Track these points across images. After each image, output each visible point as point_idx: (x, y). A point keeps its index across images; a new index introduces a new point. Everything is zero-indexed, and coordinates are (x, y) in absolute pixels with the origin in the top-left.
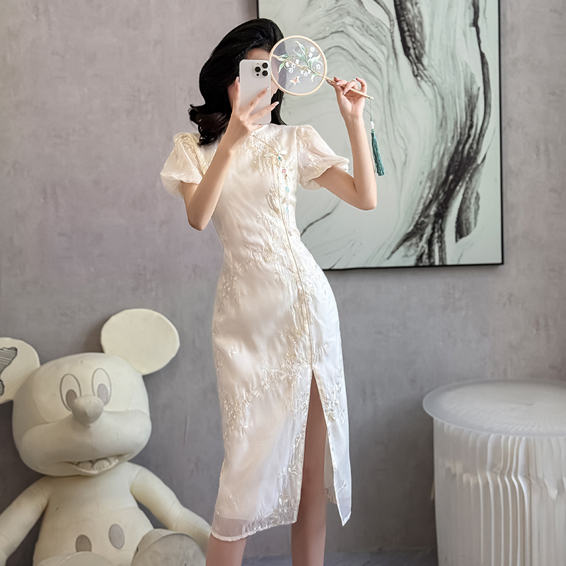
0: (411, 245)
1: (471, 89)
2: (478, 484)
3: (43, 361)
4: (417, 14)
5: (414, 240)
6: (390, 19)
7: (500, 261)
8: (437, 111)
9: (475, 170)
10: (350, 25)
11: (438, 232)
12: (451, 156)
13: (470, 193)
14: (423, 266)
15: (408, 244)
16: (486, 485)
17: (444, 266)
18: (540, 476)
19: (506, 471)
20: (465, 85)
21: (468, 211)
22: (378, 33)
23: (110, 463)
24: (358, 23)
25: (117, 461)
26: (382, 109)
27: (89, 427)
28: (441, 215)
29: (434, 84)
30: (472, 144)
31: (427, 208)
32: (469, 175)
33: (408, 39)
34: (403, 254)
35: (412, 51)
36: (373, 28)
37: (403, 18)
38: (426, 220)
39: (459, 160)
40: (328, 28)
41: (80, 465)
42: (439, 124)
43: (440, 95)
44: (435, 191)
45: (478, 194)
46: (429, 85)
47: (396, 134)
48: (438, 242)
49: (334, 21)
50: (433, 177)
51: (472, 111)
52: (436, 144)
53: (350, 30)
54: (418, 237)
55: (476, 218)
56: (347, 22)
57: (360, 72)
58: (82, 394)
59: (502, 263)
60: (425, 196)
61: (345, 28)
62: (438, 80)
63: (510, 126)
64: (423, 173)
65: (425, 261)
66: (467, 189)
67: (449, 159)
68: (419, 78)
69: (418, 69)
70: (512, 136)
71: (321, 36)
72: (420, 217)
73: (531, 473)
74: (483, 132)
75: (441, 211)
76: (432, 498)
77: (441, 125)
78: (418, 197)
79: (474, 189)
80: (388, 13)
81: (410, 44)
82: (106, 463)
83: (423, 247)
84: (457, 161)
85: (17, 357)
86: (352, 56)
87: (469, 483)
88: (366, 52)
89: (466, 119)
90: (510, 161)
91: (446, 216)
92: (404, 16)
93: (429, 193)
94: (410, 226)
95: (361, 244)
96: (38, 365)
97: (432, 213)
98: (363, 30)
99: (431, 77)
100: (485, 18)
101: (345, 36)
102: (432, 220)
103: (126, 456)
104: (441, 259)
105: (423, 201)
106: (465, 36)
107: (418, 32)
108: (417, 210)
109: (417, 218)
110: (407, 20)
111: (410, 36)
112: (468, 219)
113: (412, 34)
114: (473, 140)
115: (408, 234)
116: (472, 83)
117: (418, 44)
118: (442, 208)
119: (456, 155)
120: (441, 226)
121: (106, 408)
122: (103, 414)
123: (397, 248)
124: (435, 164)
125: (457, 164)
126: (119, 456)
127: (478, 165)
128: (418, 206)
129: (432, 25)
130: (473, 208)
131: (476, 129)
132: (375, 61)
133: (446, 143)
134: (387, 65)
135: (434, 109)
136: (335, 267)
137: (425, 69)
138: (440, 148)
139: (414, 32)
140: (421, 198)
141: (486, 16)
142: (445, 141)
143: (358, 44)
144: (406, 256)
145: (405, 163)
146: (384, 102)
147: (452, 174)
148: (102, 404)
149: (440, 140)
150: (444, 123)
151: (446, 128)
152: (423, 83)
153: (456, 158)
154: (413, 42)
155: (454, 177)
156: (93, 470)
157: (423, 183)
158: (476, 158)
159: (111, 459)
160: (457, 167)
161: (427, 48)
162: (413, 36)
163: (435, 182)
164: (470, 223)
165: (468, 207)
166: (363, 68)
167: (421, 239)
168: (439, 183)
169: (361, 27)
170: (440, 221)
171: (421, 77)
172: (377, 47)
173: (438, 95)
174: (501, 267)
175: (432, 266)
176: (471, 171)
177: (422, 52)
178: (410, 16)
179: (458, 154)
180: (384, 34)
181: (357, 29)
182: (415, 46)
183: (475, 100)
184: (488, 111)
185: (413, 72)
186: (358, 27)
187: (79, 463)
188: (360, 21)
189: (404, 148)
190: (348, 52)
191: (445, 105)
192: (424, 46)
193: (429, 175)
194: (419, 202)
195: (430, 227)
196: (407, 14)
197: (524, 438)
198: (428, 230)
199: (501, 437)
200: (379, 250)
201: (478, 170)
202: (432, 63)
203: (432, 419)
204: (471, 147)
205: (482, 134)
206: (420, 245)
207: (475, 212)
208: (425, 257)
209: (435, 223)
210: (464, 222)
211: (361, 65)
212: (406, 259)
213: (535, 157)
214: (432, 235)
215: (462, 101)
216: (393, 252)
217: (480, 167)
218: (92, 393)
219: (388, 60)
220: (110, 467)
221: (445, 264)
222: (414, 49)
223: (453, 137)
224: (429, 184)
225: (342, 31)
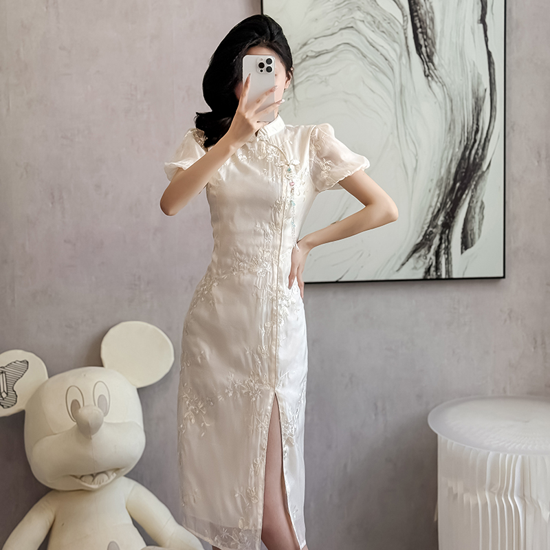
0: (420, 257)
1: (478, 90)
2: (477, 504)
3: (51, 374)
4: (429, 10)
5: (423, 252)
6: (403, 14)
7: (502, 275)
8: (446, 114)
9: (480, 177)
10: (361, 21)
11: (445, 243)
12: (458, 162)
13: (475, 202)
14: (431, 279)
15: (417, 255)
16: (485, 505)
17: (450, 279)
18: (534, 496)
19: (502, 492)
20: (473, 86)
21: (473, 221)
22: (391, 30)
23: (109, 478)
24: (369, 18)
25: (115, 474)
26: (393, 111)
27: (91, 439)
28: (448, 226)
29: (443, 85)
30: (478, 149)
31: (435, 217)
32: (474, 183)
33: (420, 36)
34: (413, 266)
35: (423, 49)
36: (385, 24)
37: (415, 14)
38: (434, 230)
39: (466, 167)
40: (337, 24)
41: (83, 479)
42: (448, 128)
43: (449, 96)
44: (443, 199)
45: (482, 203)
46: (438, 86)
47: (408, 138)
48: (444, 253)
49: (344, 16)
50: (441, 184)
51: (478, 115)
52: (445, 149)
53: (361, 26)
54: (426, 248)
55: (480, 229)
56: (357, 17)
57: (371, 72)
58: (85, 404)
59: (504, 277)
60: (434, 204)
61: (356, 23)
62: (447, 80)
63: (514, 130)
64: (432, 180)
65: (433, 274)
66: (472, 196)
67: (456, 166)
68: (430, 78)
69: (429, 69)
70: (515, 140)
71: (329, 32)
72: (429, 227)
73: (526, 494)
74: (489, 137)
75: (448, 221)
76: (435, 519)
77: (450, 129)
78: (427, 206)
79: (478, 197)
80: (401, 8)
81: (422, 42)
82: (105, 476)
83: (431, 259)
84: (464, 168)
85: (28, 371)
86: (362, 53)
87: (469, 504)
88: (378, 50)
89: (473, 122)
90: (513, 168)
91: (453, 227)
92: (416, 11)
93: (437, 202)
94: (419, 237)
95: (369, 255)
96: (47, 377)
97: (440, 223)
98: (374, 26)
99: (441, 78)
100: (493, 14)
101: (355, 32)
102: (439, 230)
103: (123, 470)
104: (448, 272)
105: (431, 210)
106: (473, 34)
107: (430, 28)
108: (426, 219)
109: (426, 228)
110: (420, 16)
111: (422, 33)
112: (473, 230)
113: (424, 31)
114: (479, 145)
115: (417, 244)
116: (479, 84)
117: (430, 41)
118: (449, 217)
119: (463, 161)
120: (448, 237)
121: (106, 419)
122: (103, 426)
123: (408, 259)
124: (443, 171)
125: (464, 170)
126: (117, 470)
127: (483, 172)
128: (427, 215)
129: (443, 21)
130: (477, 217)
131: (482, 134)
132: (386, 59)
133: (454, 149)
134: (400, 64)
135: (444, 111)
136: (343, 280)
137: (435, 69)
138: (448, 153)
139: (426, 28)
140: (430, 206)
141: (494, 12)
142: (453, 146)
143: (368, 42)
144: (415, 268)
145: (415, 169)
146: (395, 104)
147: (458, 181)
148: (102, 414)
149: (448, 144)
150: (452, 127)
151: (454, 133)
152: (433, 84)
153: (463, 165)
154: (425, 40)
155: (461, 184)
156: (94, 484)
157: (432, 191)
158: (481, 165)
159: (110, 473)
160: (463, 174)
161: (437, 46)
162: (424, 33)
163: (443, 189)
164: (474, 234)
165: (473, 217)
166: (374, 67)
167: (429, 251)
168: (447, 191)
169: (372, 23)
170: (447, 232)
171: (432, 77)
172: (389, 45)
173: (447, 96)
174: (503, 280)
175: (439, 279)
176: (476, 179)
177: (433, 50)
178: (423, 12)
179: (465, 161)
180: (397, 31)
181: (368, 25)
182: (426, 44)
183: (482, 102)
184: (493, 114)
185: (425, 72)
186: (369, 23)
187: (82, 476)
188: (372, 16)
189: (415, 153)
190: (359, 50)
191: (453, 108)
192: (435, 43)
193: (437, 182)
194: (428, 211)
195: (438, 237)
196: (420, 9)
197: (520, 457)
198: (436, 241)
199: (499, 455)
200: (389, 261)
201: (483, 177)
202: (443, 62)
203: (436, 435)
204: (476, 153)
205: (487, 139)
206: (429, 256)
207: (479, 222)
208: (433, 269)
209: (442, 233)
210: (469, 232)
211: (372, 64)
212: (415, 271)
213: (537, 164)
214: (439, 246)
215: (470, 104)
216: (403, 265)
217: (485, 174)
218: (93, 404)
219: (400, 58)
220: (109, 481)
221: (451, 277)
222: (426, 47)
223: (461, 142)
224: (437, 192)
225: (352, 27)
